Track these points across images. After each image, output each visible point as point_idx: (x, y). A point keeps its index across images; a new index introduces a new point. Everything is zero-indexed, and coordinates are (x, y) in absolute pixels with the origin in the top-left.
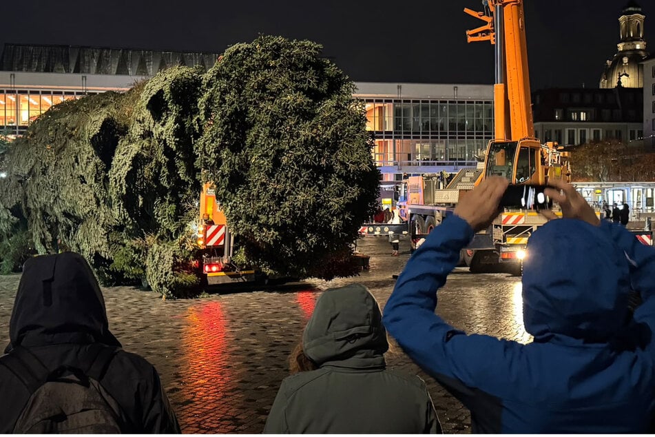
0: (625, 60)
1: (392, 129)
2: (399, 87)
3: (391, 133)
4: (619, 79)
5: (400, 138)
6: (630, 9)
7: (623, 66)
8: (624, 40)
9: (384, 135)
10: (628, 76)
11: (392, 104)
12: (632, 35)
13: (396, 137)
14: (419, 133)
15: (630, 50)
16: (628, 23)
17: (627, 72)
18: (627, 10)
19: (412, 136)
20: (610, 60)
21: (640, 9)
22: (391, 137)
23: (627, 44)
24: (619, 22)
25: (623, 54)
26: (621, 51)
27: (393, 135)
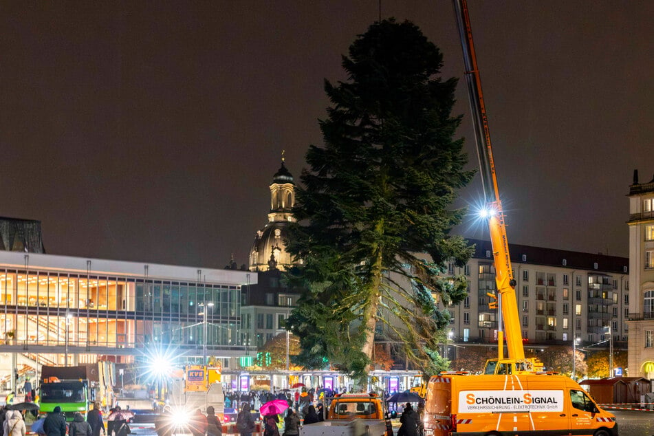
0: (278, 232)
1: (134, 310)
2: (146, 267)
3: (133, 313)
4: (273, 252)
5: (142, 318)
6: (282, 177)
7: (275, 239)
8: (276, 211)
9: (126, 315)
10: (280, 250)
11: (133, 284)
12: (283, 206)
13: (138, 318)
14: (160, 314)
15: (282, 222)
16: (280, 192)
17: (279, 246)
18: (279, 178)
19: (153, 317)
20: (261, 231)
21: (291, 179)
22: (133, 318)
23: (279, 215)
24: (269, 190)
25: (274, 226)
26: (271, 222)
27: (135, 316)
